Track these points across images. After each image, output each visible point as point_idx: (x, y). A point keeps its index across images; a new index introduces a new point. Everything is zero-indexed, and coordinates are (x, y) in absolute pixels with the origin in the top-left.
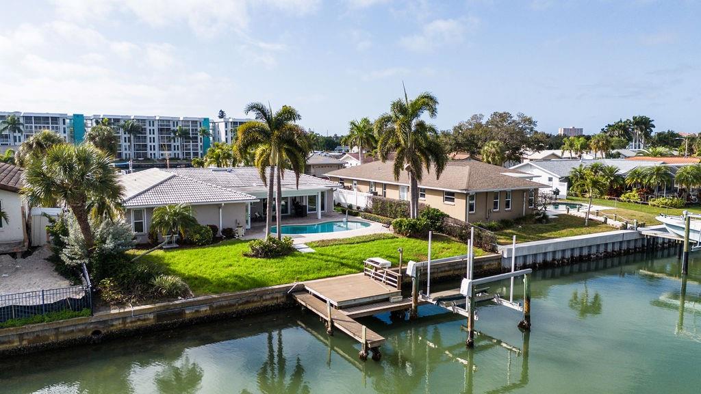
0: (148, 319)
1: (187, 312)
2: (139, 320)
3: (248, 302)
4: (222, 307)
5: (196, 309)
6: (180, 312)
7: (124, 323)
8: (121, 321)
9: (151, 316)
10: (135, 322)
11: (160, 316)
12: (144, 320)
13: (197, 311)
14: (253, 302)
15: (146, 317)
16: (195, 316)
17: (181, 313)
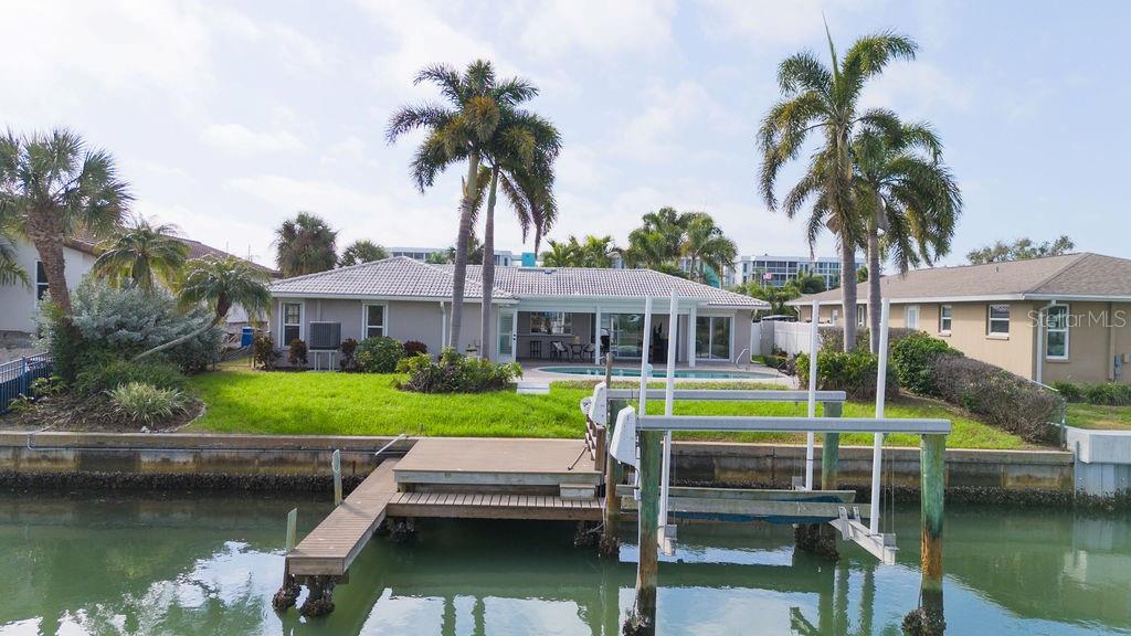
0: (63, 460)
1: (145, 459)
2: (45, 458)
3: (281, 461)
4: (221, 461)
5: (163, 455)
6: (129, 457)
7: (16, 458)
8: (10, 454)
9: (70, 455)
10: (38, 460)
11: (87, 456)
12: (56, 460)
13: (166, 461)
14: (295, 463)
15: (59, 455)
16: (159, 470)
17: (131, 460)
